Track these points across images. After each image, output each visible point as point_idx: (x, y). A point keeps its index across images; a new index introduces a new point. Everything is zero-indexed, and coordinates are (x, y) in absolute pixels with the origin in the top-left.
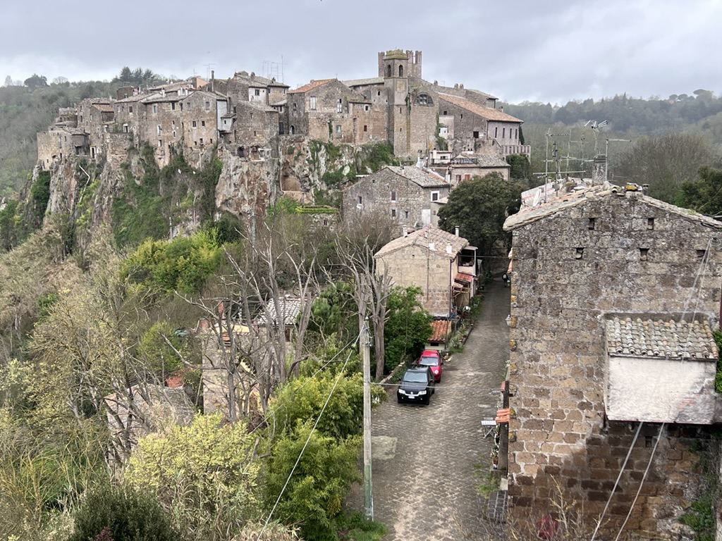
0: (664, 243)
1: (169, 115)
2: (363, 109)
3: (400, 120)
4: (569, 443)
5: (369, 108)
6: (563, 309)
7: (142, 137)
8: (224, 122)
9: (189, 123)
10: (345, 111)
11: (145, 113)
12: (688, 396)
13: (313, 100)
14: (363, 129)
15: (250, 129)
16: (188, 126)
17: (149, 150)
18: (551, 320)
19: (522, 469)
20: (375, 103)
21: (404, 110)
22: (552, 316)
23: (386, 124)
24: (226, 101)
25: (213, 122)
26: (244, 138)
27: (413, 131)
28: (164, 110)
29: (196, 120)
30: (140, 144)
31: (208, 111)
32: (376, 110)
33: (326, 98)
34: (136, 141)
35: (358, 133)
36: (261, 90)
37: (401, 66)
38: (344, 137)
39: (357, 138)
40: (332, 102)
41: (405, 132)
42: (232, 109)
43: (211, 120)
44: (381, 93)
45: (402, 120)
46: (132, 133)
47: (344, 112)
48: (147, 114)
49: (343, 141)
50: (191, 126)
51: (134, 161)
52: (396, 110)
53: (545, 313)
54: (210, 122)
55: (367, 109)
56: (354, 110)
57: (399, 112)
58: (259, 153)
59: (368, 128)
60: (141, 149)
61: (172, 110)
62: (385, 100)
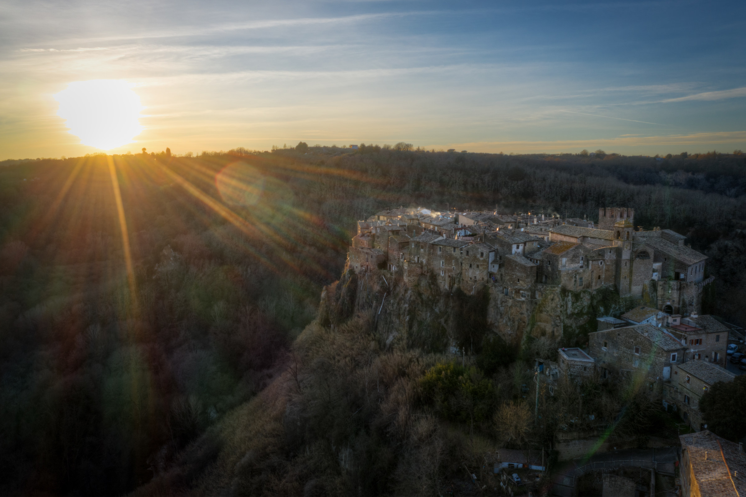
1: (451, 255)
2: (598, 264)
3: (625, 270)
5: (603, 263)
7: (429, 266)
8: (492, 266)
9: (467, 265)
10: (586, 265)
11: (432, 250)
13: (564, 260)
14: (598, 278)
15: (514, 276)
16: (466, 266)
17: (434, 277)
20: (607, 259)
21: (628, 265)
23: (614, 273)
24: (495, 251)
25: (485, 266)
26: (510, 282)
27: (634, 278)
28: (447, 251)
29: (472, 263)
30: (428, 272)
31: (482, 259)
32: (608, 263)
33: (573, 258)
34: (425, 269)
35: (594, 281)
36: (521, 245)
37: (628, 232)
38: (585, 285)
39: (594, 284)
40: (577, 260)
41: (628, 280)
42: (498, 257)
43: (484, 265)
44: (612, 252)
45: (626, 271)
46: (422, 262)
47: (584, 266)
48: (433, 251)
49: (583, 288)
50: (468, 267)
51: (424, 283)
52: (623, 263)
54: (483, 266)
55: (601, 263)
56: (592, 265)
57: (625, 264)
58: (521, 294)
59: (601, 277)
60: (428, 274)
61: (453, 252)
62: (614, 256)
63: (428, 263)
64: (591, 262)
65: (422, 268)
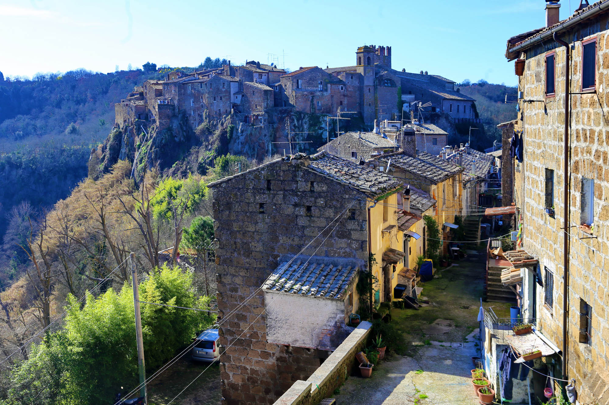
0: (322, 202)
1: (198, 92)
2: (339, 89)
3: (368, 97)
4: (264, 359)
6: (252, 251)
7: (180, 108)
8: (235, 97)
9: (211, 98)
10: (325, 90)
12: (325, 328)
14: (339, 103)
15: (253, 103)
17: (186, 117)
18: (244, 260)
19: (231, 377)
20: (348, 84)
21: (372, 90)
22: (245, 256)
23: (358, 100)
24: (237, 82)
26: (249, 109)
27: (380, 105)
28: (195, 89)
29: (216, 96)
30: (179, 113)
31: (224, 89)
32: (350, 89)
33: (309, 81)
35: (335, 106)
36: (264, 74)
37: (368, 58)
38: (324, 109)
40: (314, 83)
41: (373, 106)
42: (242, 88)
44: (353, 77)
45: (371, 97)
46: (174, 105)
47: (323, 90)
48: (184, 91)
49: (323, 112)
50: (212, 100)
51: (175, 124)
52: (366, 90)
53: (239, 254)
54: (226, 97)
55: (342, 89)
56: (331, 89)
57: (368, 91)
58: (259, 120)
59: (343, 103)
60: (180, 116)
61: (200, 89)
62: (357, 83)
63: (180, 105)
64: (329, 85)
65: (174, 110)
